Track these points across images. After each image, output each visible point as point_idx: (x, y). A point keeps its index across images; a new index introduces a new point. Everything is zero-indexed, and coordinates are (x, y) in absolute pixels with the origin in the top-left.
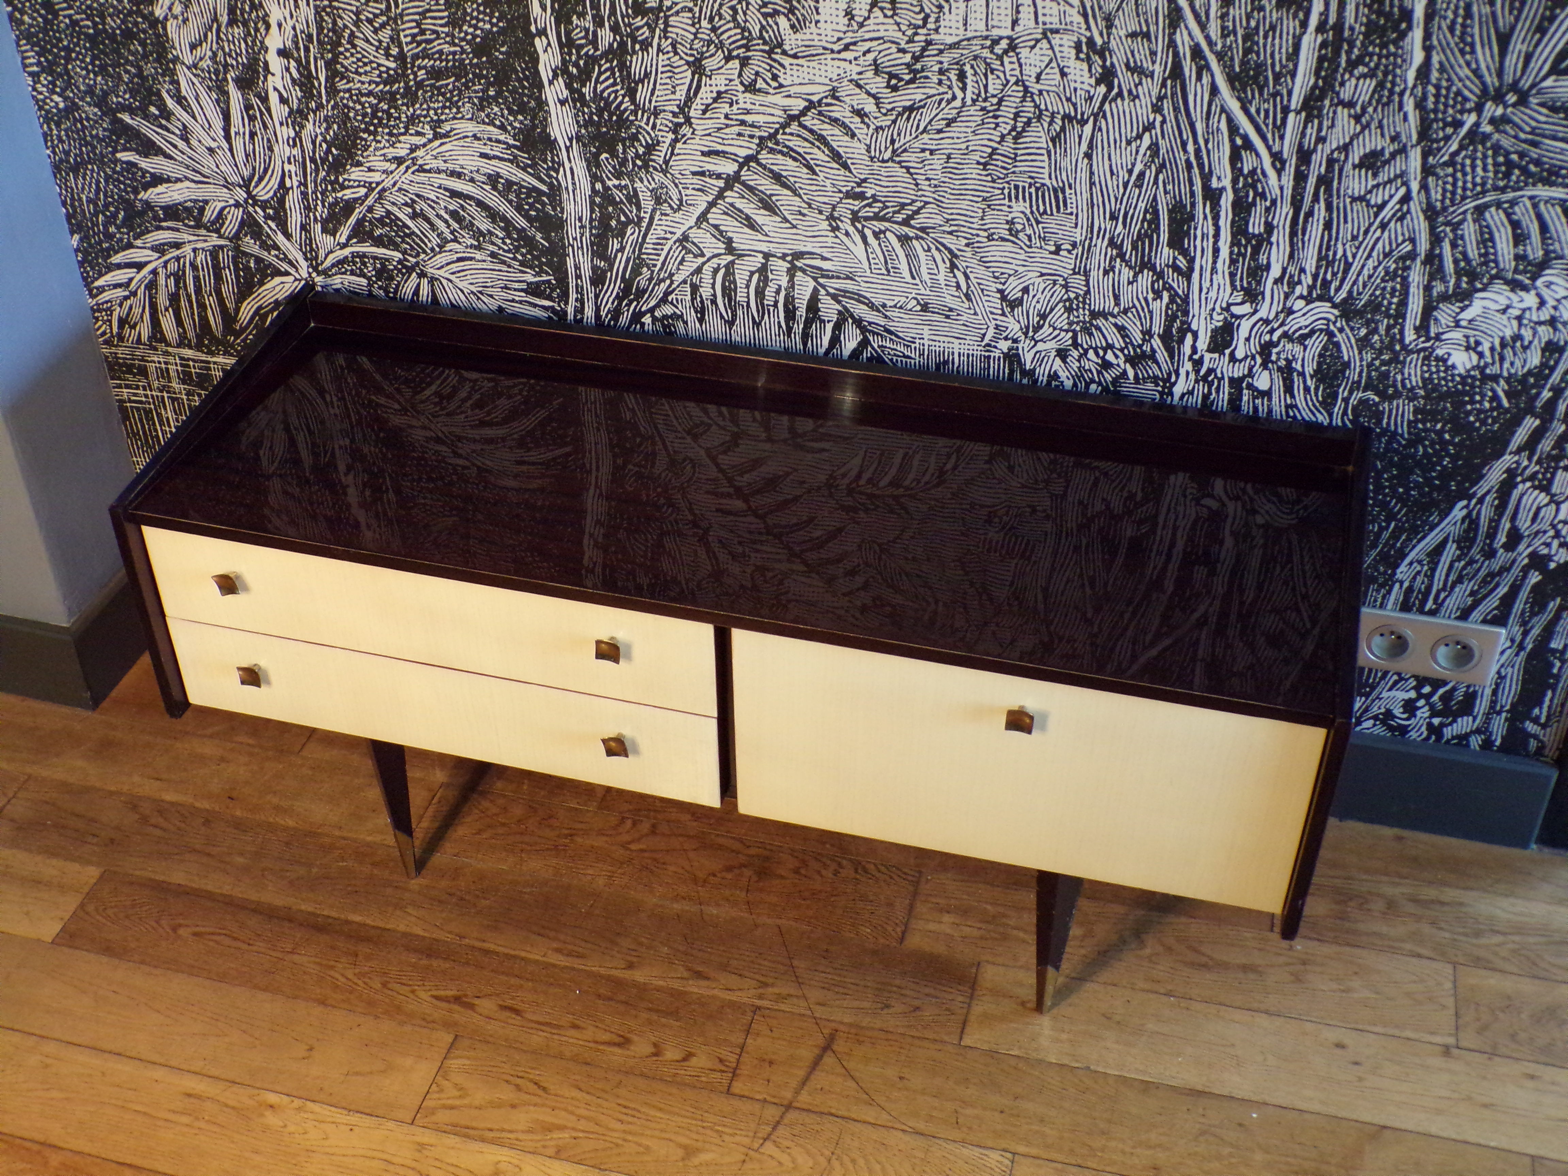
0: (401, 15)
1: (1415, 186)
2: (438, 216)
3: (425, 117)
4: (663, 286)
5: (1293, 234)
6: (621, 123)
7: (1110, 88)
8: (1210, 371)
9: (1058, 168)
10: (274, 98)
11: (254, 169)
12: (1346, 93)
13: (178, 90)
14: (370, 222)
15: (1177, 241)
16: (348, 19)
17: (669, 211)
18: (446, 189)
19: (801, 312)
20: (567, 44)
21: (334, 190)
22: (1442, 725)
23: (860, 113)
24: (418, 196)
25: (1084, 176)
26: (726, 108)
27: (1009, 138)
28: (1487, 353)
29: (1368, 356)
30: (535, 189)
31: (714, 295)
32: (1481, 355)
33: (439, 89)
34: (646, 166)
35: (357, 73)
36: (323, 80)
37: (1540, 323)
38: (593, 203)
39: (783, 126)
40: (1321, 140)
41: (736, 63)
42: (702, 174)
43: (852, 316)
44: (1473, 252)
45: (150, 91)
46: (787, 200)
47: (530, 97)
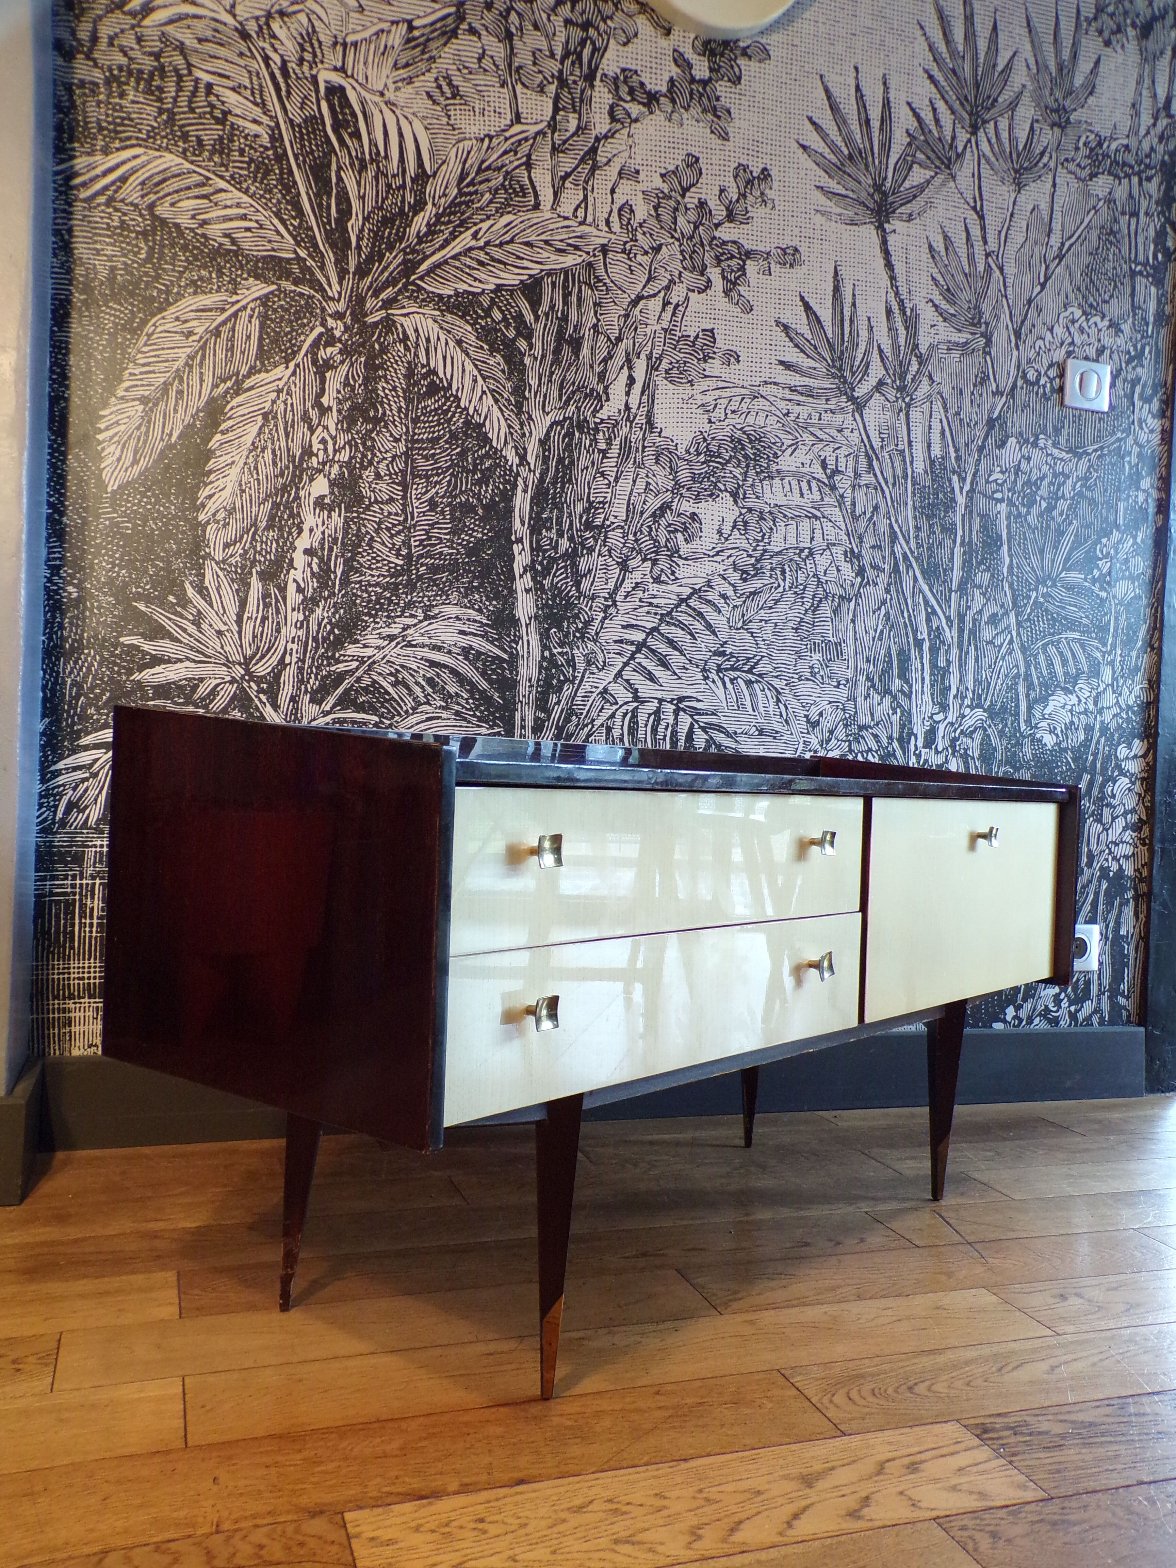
0: (415, 526)
1: (1014, 633)
2: (417, 683)
3: (420, 602)
4: (586, 730)
5: (960, 666)
6: (570, 605)
7: (863, 579)
8: (926, 761)
9: (837, 630)
10: (291, 588)
11: (258, 648)
12: (977, 580)
13: (202, 581)
14: (356, 691)
15: (902, 674)
16: (370, 527)
17: (596, 671)
18: (427, 661)
19: (682, 743)
20: (536, 549)
21: (329, 665)
22: (1077, 1011)
23: (724, 596)
24: (402, 666)
25: (851, 634)
26: (640, 594)
27: (810, 612)
28: (1060, 735)
29: (1005, 743)
30: (499, 657)
31: (622, 735)
32: (1057, 736)
33: (434, 581)
34: (582, 637)
35: (370, 568)
36: (339, 573)
37: (1080, 713)
38: (541, 666)
39: (678, 606)
40: (969, 608)
41: (648, 564)
42: (621, 642)
43: (715, 743)
44: (1045, 673)
45: (173, 582)
46: (675, 658)
47: (504, 587)
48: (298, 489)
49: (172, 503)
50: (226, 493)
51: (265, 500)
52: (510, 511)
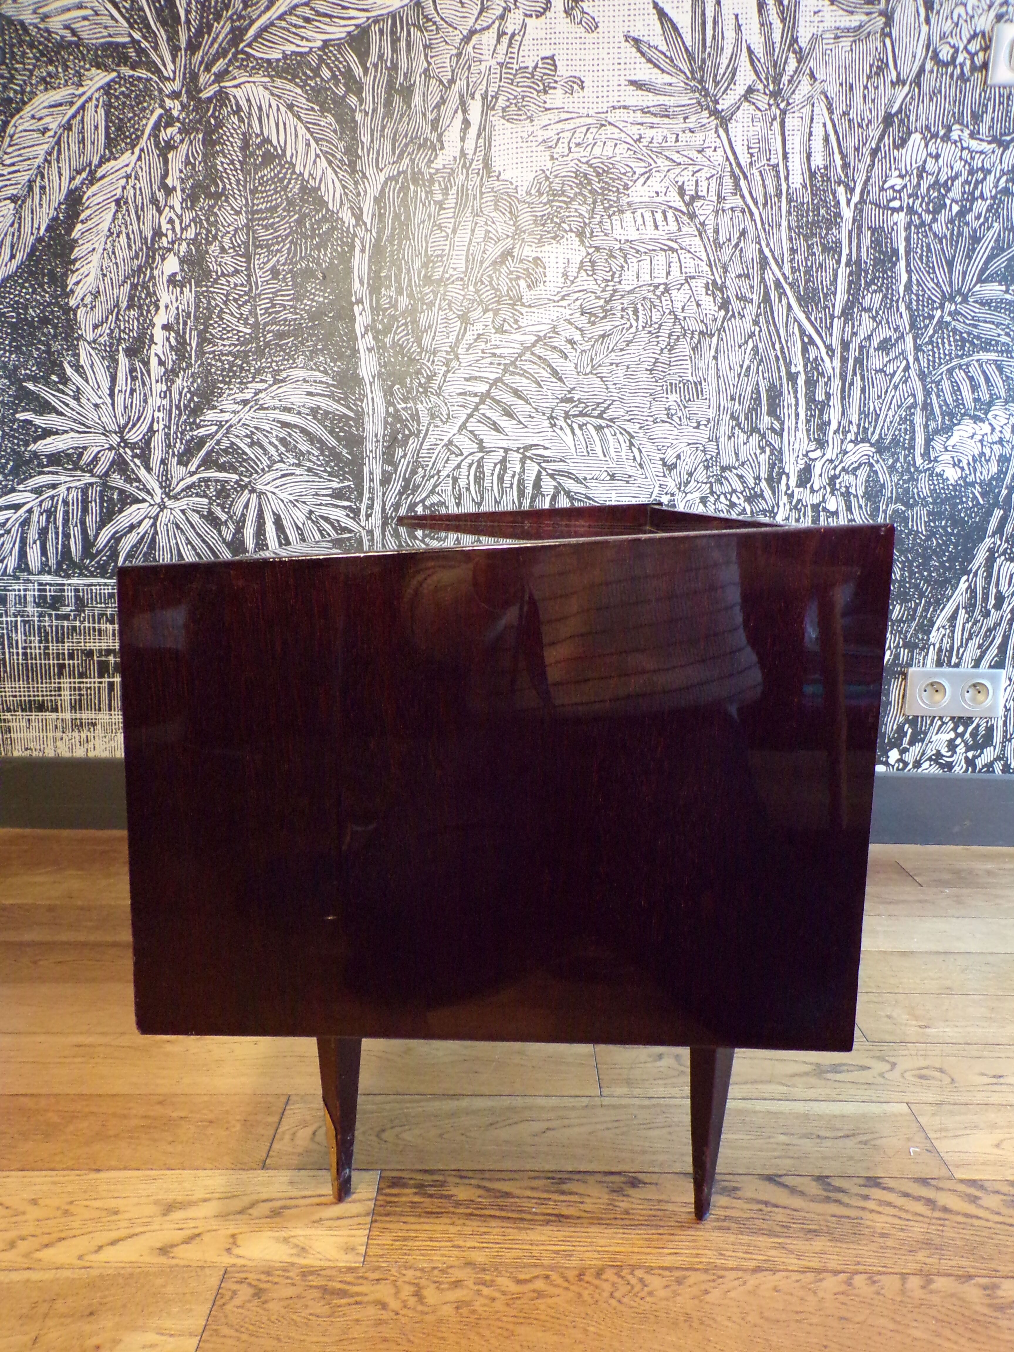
0: (260, 295)
1: (911, 359)
2: (271, 443)
3: (269, 368)
4: (433, 481)
5: (843, 398)
6: (410, 362)
7: (727, 311)
8: (799, 501)
9: (697, 369)
10: (154, 361)
11: (130, 418)
12: (866, 303)
13: (78, 361)
14: (217, 453)
15: (772, 412)
16: (219, 300)
17: (440, 424)
18: (278, 422)
19: (529, 490)
20: (376, 310)
21: (191, 430)
22: (975, 757)
23: (571, 342)
24: (256, 428)
25: (713, 372)
26: (482, 345)
27: (666, 351)
28: (966, 468)
29: (895, 479)
30: (345, 415)
31: (469, 484)
32: (962, 469)
33: (281, 346)
34: (425, 392)
35: (221, 339)
36: (194, 345)
37: (993, 443)
38: (386, 423)
39: (520, 355)
40: (855, 334)
41: (490, 314)
42: (464, 394)
43: (564, 489)
44: (950, 400)
45: (54, 363)
46: (520, 407)
47: (347, 348)
48: (152, 269)
49: (47, 292)
50: (90, 279)
51: (125, 282)
52: (349, 271)
